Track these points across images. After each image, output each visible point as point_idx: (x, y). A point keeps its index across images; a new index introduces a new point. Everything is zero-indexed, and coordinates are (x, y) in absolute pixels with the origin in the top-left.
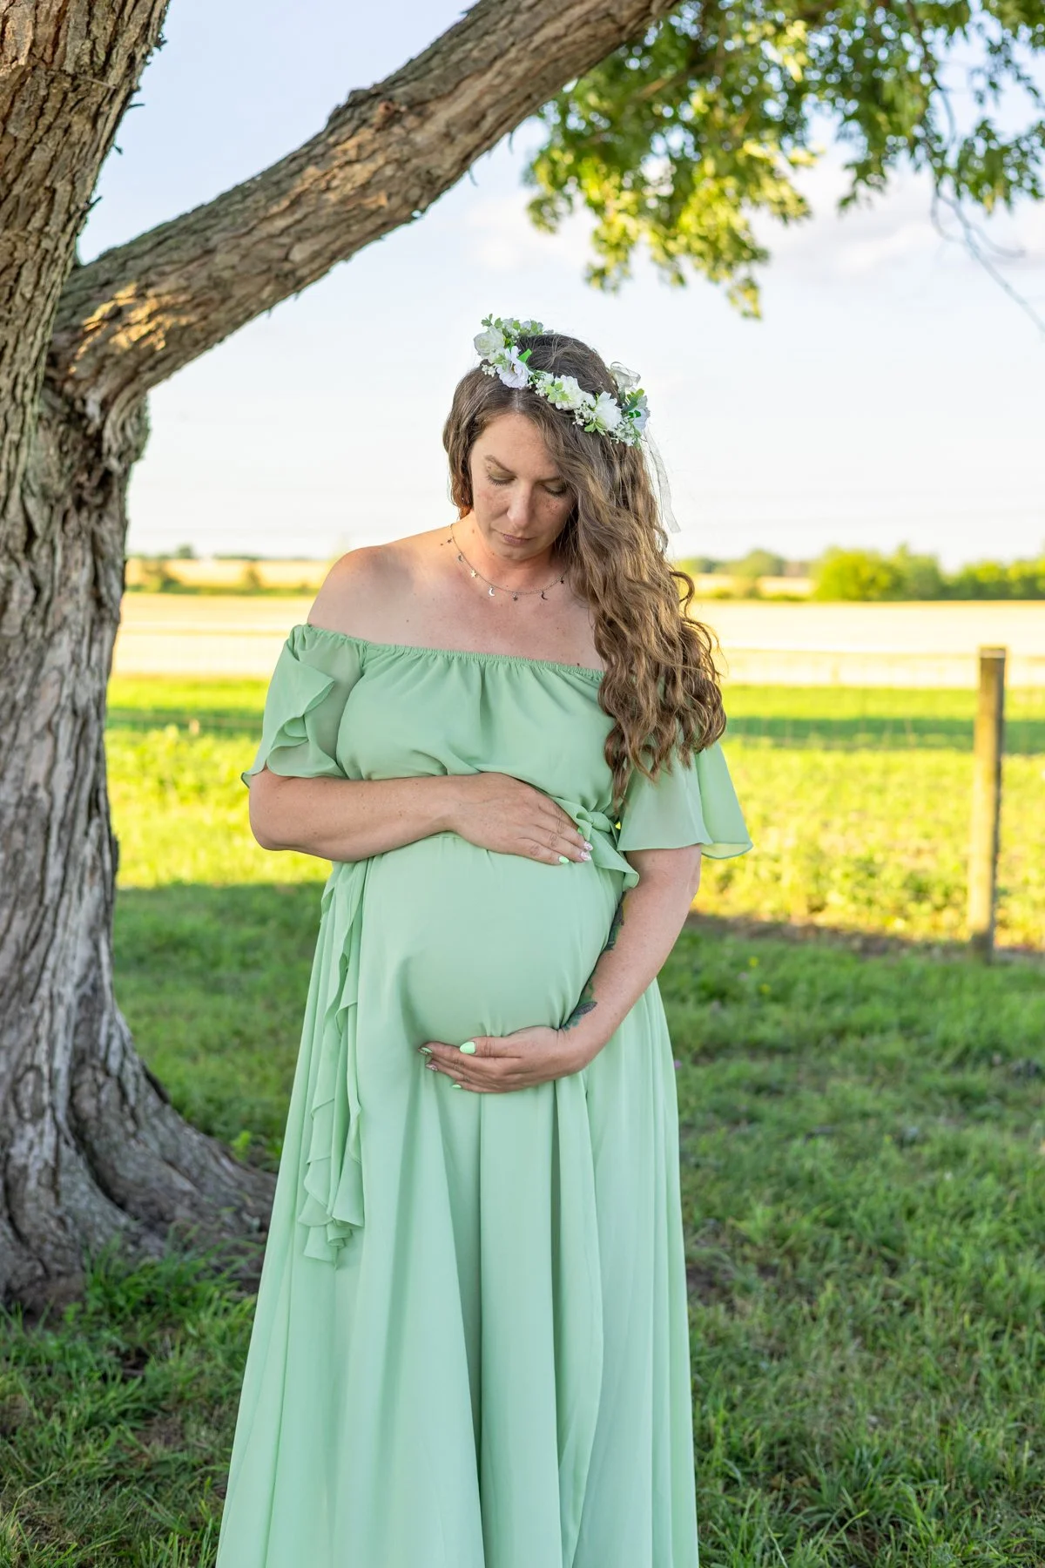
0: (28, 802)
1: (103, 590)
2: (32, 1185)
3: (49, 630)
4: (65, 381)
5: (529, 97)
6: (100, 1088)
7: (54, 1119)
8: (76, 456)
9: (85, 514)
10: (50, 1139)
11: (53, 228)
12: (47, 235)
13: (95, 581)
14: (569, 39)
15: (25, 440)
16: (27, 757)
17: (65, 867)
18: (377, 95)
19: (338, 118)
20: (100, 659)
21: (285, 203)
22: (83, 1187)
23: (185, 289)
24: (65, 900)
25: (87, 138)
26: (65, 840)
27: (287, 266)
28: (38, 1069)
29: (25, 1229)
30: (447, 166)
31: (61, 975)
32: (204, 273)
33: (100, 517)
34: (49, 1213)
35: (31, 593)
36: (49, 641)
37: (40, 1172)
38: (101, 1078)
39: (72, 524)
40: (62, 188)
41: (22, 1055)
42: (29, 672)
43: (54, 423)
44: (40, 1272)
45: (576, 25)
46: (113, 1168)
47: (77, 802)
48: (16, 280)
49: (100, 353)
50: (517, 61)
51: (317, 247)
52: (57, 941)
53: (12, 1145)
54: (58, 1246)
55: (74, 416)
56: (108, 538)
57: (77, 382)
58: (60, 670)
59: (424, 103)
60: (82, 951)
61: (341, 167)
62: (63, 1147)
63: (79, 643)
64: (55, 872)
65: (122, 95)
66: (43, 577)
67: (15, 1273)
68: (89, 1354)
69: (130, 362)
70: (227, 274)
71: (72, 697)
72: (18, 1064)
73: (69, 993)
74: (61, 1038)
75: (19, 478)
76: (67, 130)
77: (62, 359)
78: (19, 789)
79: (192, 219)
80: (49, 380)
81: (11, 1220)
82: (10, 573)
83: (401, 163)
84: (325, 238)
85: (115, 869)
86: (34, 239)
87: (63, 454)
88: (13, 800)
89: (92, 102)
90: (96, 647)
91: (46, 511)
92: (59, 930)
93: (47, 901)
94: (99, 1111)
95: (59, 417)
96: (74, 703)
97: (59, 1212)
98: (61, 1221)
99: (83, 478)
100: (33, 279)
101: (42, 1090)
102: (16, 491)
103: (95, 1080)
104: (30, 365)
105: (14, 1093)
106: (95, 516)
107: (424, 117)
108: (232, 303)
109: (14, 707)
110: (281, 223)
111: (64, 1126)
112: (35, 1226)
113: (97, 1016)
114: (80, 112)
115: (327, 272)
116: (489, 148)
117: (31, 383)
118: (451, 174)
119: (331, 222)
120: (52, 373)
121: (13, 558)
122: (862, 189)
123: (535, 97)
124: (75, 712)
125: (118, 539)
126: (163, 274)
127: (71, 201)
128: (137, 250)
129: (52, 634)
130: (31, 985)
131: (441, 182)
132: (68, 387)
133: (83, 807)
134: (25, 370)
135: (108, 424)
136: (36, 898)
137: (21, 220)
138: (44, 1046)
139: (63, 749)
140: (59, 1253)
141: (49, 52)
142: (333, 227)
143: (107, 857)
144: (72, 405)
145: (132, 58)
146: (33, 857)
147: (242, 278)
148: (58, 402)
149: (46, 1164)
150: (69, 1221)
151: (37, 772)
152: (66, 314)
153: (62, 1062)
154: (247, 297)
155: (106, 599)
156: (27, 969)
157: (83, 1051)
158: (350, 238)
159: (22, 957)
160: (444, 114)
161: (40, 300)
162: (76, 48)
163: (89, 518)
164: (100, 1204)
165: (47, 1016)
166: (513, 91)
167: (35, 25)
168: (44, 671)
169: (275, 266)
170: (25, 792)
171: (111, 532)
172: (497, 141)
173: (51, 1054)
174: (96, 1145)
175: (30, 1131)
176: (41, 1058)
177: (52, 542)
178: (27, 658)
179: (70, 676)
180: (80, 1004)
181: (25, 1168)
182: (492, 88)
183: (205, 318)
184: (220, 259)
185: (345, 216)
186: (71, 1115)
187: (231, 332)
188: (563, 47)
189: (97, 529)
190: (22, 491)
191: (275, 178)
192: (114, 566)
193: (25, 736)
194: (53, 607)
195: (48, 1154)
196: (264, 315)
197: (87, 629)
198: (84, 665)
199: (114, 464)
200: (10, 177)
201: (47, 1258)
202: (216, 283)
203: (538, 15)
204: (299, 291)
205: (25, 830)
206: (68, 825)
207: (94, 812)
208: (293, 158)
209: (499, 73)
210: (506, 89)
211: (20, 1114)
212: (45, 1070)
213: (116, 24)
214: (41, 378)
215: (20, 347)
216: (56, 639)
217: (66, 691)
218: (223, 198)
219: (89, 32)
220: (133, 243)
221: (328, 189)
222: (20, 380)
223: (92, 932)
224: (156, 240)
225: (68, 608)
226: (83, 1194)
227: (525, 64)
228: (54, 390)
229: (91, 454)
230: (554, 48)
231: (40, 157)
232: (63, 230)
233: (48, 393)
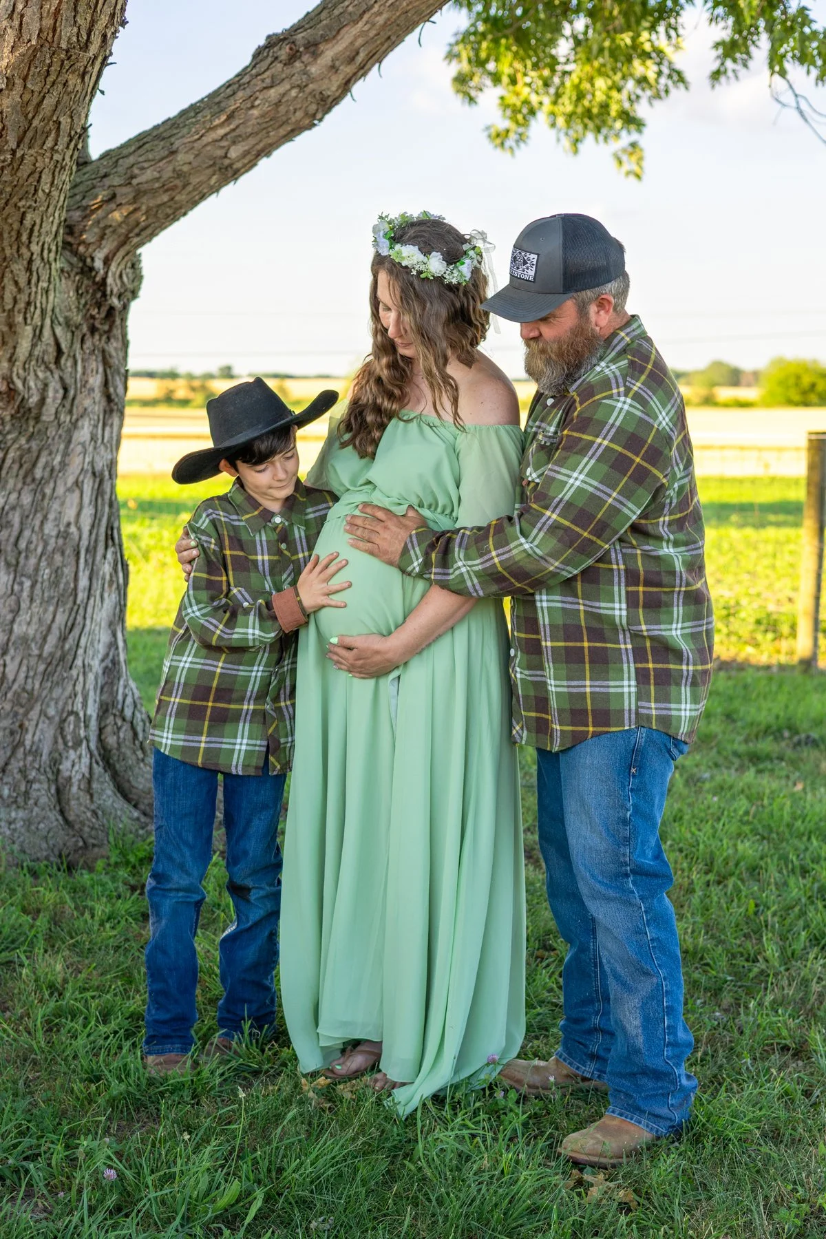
0: (64, 535)
1: (111, 390)
2: (74, 789)
3: (74, 417)
4: (79, 244)
5: (389, 37)
6: (119, 729)
7: (88, 747)
8: (89, 297)
9: (97, 337)
10: (86, 760)
11: (60, 147)
12: (57, 151)
13: (106, 383)
15: (51, 287)
16: (62, 504)
17: (91, 579)
18: (285, 39)
19: (258, 54)
20: (111, 437)
21: (223, 118)
22: (109, 792)
23: (158, 179)
24: (92, 601)
25: (78, 88)
26: (90, 561)
27: (227, 162)
28: (77, 714)
29: (71, 818)
30: (334, 89)
31: (90, 652)
32: (170, 168)
33: (109, 338)
34: (86, 807)
35: (61, 392)
36: (75, 425)
37: (80, 781)
38: (119, 723)
39: (88, 344)
40: (64, 120)
41: (66, 703)
42: (62, 446)
43: (72, 275)
44: (81, 844)
46: (129, 781)
47: (97, 535)
48: (39, 181)
49: (102, 225)
50: (379, 14)
51: (246, 148)
52: (87, 629)
53: (60, 764)
54: (92, 828)
55: (86, 269)
56: (114, 354)
57: (88, 245)
58: (83, 445)
59: (316, 45)
60: (105, 637)
61: (261, 91)
62: (95, 765)
63: (96, 426)
64: (83, 582)
65: (100, 59)
66: (69, 381)
67: (65, 845)
68: (110, 883)
69: (123, 230)
70: (186, 168)
71: (92, 463)
72: (63, 710)
73: (96, 665)
74: (91, 693)
75: (49, 313)
76: (65, 84)
77: (77, 230)
78: (58, 526)
79: (161, 129)
80: (67, 245)
81: (62, 812)
82: (46, 378)
83: (301, 88)
84: (252, 141)
85: (126, 583)
86: (48, 154)
87: (80, 296)
88: (54, 533)
89: (80, 66)
90: (108, 429)
91: (69, 335)
92: (88, 622)
93: (78, 602)
94: (119, 744)
95: (75, 270)
96: (93, 468)
97: (93, 807)
98: (94, 813)
99: (94, 312)
100: (49, 180)
101: (79, 728)
102: (48, 322)
103: (116, 724)
104: (52, 236)
105: (62, 729)
106: (104, 338)
107: (316, 55)
108: (190, 188)
109: (52, 470)
110: (221, 132)
111: (96, 753)
112: (78, 816)
113: (116, 681)
114: (73, 72)
115: (255, 165)
116: (364, 75)
117: (54, 248)
118: (337, 94)
119: (256, 129)
120: (70, 239)
121: (47, 368)
122: (729, 64)
123: (393, 38)
124: (94, 474)
125: (121, 354)
126: (142, 169)
127: (71, 129)
128: (125, 152)
129: (77, 420)
130: (70, 658)
131: (330, 100)
132: (82, 249)
133: (102, 538)
134: (48, 239)
135: (110, 274)
136: (71, 599)
137: (39, 142)
138: (80, 699)
139: (86, 500)
140: (93, 833)
141: (51, 35)
142: (257, 133)
143: (121, 575)
144: (84, 262)
145: (105, 36)
146: (68, 571)
147: (196, 170)
148: (74, 260)
149: (84, 775)
150: (100, 813)
151: (70, 514)
152: (78, 198)
153: (92, 710)
154: (201, 183)
155: (113, 396)
156: (67, 646)
157: (107, 705)
158: (270, 141)
159: (63, 638)
160: (329, 53)
161: (55, 193)
162: (67, 33)
163: (100, 340)
164: (120, 803)
165: (81, 678)
166: (376, 35)
167: (41, 19)
168: (72, 446)
169: (218, 162)
170: (62, 529)
171: (116, 349)
172: (370, 69)
173: (85, 704)
174: (117, 766)
175: (72, 754)
176: (78, 706)
177: (74, 356)
178: (60, 436)
179: (91, 449)
180: (104, 673)
181: (70, 778)
182: (362, 33)
183: (172, 199)
184: (181, 157)
185: (265, 125)
186: (99, 745)
187: (192, 209)
189: (106, 348)
190: (52, 322)
191: (217, 100)
192: (119, 373)
193: (60, 490)
194: (76, 402)
195: (85, 770)
196: (215, 195)
197: (101, 417)
198: (99, 441)
199: (115, 301)
200: (30, 115)
201: (85, 836)
202: (179, 174)
204: (236, 179)
205: (63, 553)
206: (91, 550)
207: (110, 542)
208: (229, 85)
209: (367, 22)
210: (371, 33)
211: (65, 743)
212: (81, 714)
213: (93, 15)
214: (60, 244)
215: (44, 225)
216: (80, 423)
217: (87, 460)
218: (183, 113)
219: (75, 22)
220: (122, 147)
221: (253, 107)
222: (46, 246)
223: (111, 624)
224: (137, 145)
225: (87, 402)
226: (109, 797)
227: (385, 16)
228: (71, 251)
229: (99, 295)
230: (404, 3)
231: (49, 102)
232: (67, 147)
233: (68, 253)
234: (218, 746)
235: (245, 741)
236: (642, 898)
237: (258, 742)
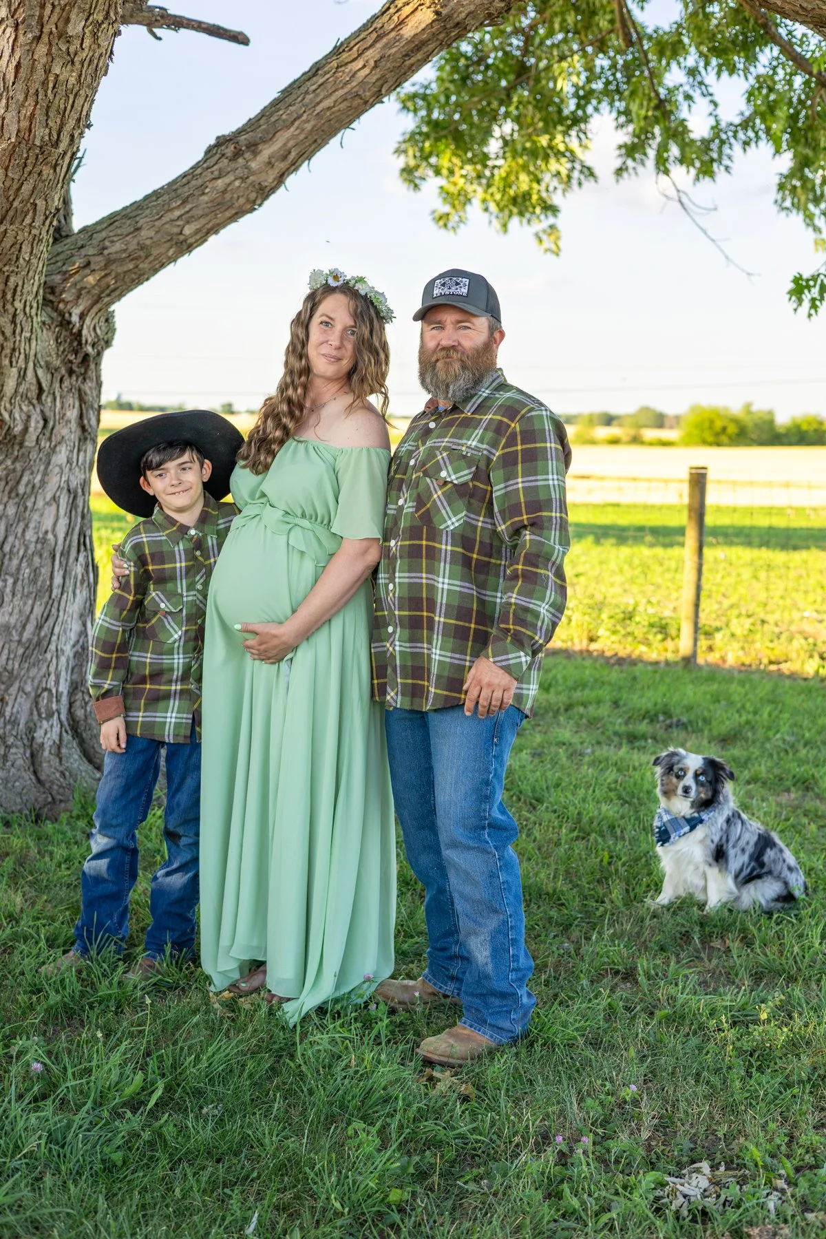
0: (43, 541)
1: (86, 422)
2: (46, 753)
3: (53, 444)
4: (59, 302)
5: (315, 141)
6: (86, 703)
7: (59, 718)
8: (67, 345)
9: (74, 378)
10: (57, 729)
11: (37, 224)
12: (34, 227)
13: (81, 417)
14: (336, 108)
15: (34, 336)
16: (42, 515)
17: (64, 578)
18: (231, 140)
19: (210, 151)
20: (85, 461)
21: (179, 203)
22: (76, 757)
23: (125, 251)
24: (65, 596)
25: (51, 177)
26: (64, 563)
27: (182, 238)
28: (50, 691)
29: (43, 778)
30: (270, 180)
31: (63, 639)
32: (135, 241)
33: (84, 379)
34: (55, 769)
35: (42, 423)
36: (53, 450)
37: (51, 746)
38: (87, 698)
39: (66, 383)
40: (40, 203)
41: (41, 681)
42: (42, 468)
43: (53, 327)
44: (50, 799)
45: (340, 100)
46: (93, 748)
47: (70, 541)
48: (20, 251)
49: (78, 287)
50: (308, 121)
51: (198, 227)
52: (60, 619)
53: (35, 732)
54: (60, 786)
55: (64, 322)
56: (89, 392)
57: (66, 303)
58: (61, 467)
59: (256, 145)
60: (76, 627)
61: (211, 181)
62: (64, 734)
63: (72, 451)
64: (58, 580)
65: (69, 154)
66: (48, 413)
67: (36, 800)
68: (69, 832)
69: (96, 291)
70: (148, 242)
71: (68, 482)
72: (38, 688)
73: (68, 650)
74: (63, 674)
75: (32, 358)
76: (40, 174)
77: (57, 290)
78: (37, 533)
79: (129, 210)
80: (46, 302)
81: (35, 773)
82: (29, 411)
83: (244, 179)
84: (203, 221)
85: (96, 582)
86: (27, 229)
87: (58, 344)
88: (34, 539)
89: (52, 159)
90: (82, 454)
91: (49, 376)
92: (61, 614)
93: (53, 596)
94: (86, 716)
95: (55, 324)
96: (68, 485)
97: (61, 769)
98: (63, 774)
99: (72, 357)
100: (29, 250)
101: (52, 702)
102: (31, 365)
103: (84, 699)
104: (33, 296)
105: (37, 703)
106: (80, 379)
107: (255, 154)
108: (151, 258)
109: (33, 487)
110: (177, 213)
111: (66, 723)
112: (48, 776)
113: (85, 663)
114: (47, 164)
115: (206, 240)
116: (296, 169)
117: (35, 305)
118: (273, 185)
119: (207, 210)
120: (51, 298)
121: (31, 403)
123: (319, 141)
124: (69, 491)
125: (95, 393)
126: (112, 242)
127: (46, 209)
128: (99, 228)
129: (56, 446)
130: (45, 643)
131: (268, 189)
132: (61, 306)
133: (75, 544)
134: (30, 298)
135: (85, 327)
136: (47, 594)
137: (19, 219)
138: (53, 677)
139: (62, 512)
140: (61, 790)
141: (27, 134)
142: (207, 215)
143: (91, 575)
144: (63, 316)
145: (72, 136)
146: (45, 571)
147: (156, 244)
148: (55, 315)
149: (54, 742)
150: (67, 774)
151: (48, 523)
152: (60, 264)
153: (64, 688)
154: (160, 255)
155: (87, 427)
156: (43, 634)
157: (77, 683)
158: (218, 221)
159: (40, 627)
160: (266, 152)
161: (34, 261)
162: (40, 133)
163: (77, 380)
164: (85, 766)
165: (54, 661)
166: (306, 138)
167: (19, 122)
168: (51, 467)
169: (175, 237)
170: (41, 536)
171: (91, 388)
172: (300, 165)
173: (57, 683)
174: (84, 735)
175: (45, 724)
176: (51, 684)
177: (54, 393)
178: (41, 459)
179: (66, 470)
180: (75, 657)
181: (43, 744)
182: (293, 137)
183: (137, 267)
184: (143, 233)
185: (213, 209)
186: (69, 717)
187: (153, 275)
188: (333, 113)
189: (82, 387)
190: (35, 365)
191: (174, 187)
192: (92, 407)
193: (40, 503)
194: (55, 431)
195: (56, 737)
196: (173, 264)
197: (77, 444)
198: (75, 464)
199: (89, 349)
200: (11, 198)
201: (54, 793)
202: (142, 247)
203: (317, 95)
204: (190, 252)
205: (41, 556)
206: (65, 554)
207: (82, 548)
208: (184, 175)
209: (298, 128)
210: (302, 137)
211: (39, 715)
212: (54, 691)
213: (62, 120)
214: (41, 302)
215: (25, 286)
216: (58, 449)
217: (64, 479)
218: (147, 198)
219: (47, 124)
220: (97, 223)
221: (203, 194)
222: (28, 304)
223: (81, 616)
224: (109, 222)
225: (65, 432)
226: (75, 760)
227: (312, 123)
228: (53, 308)
229: (75, 344)
230: (328, 114)
231: (27, 188)
232: (44, 224)
233: (49, 309)
234: (153, 719)
235: (174, 715)
236: (496, 848)
237: (185, 716)
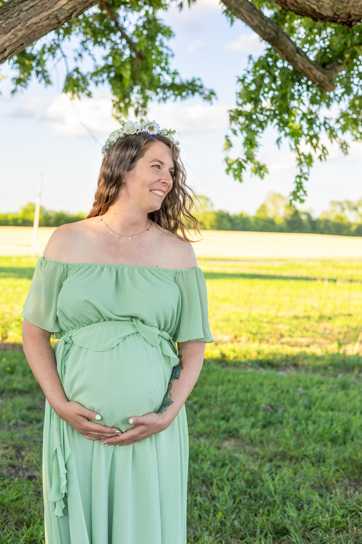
5: (23, 44)
14: (41, 24)
45: (44, 19)
50: (21, 30)
123: (25, 45)
166: (17, 41)
182: (10, 40)
188: (38, 27)
203: (29, 14)
209: (13, 34)
210: (14, 40)
227: (23, 32)
230: (35, 27)
